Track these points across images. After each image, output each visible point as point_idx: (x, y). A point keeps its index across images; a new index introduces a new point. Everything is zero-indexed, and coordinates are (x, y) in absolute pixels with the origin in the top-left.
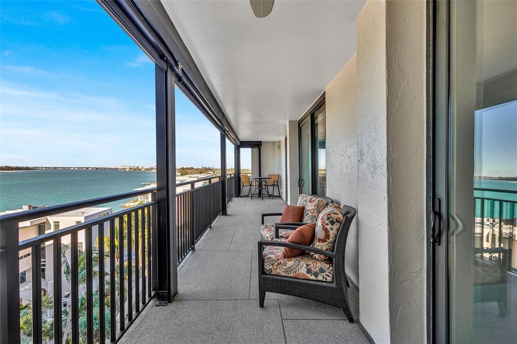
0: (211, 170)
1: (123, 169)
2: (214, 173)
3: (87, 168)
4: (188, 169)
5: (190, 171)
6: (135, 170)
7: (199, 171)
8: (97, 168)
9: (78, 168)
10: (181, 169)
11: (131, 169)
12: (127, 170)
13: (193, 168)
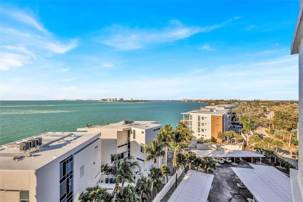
0: (237, 101)
1: (184, 101)
2: (239, 103)
3: (168, 101)
4: (220, 101)
5: (221, 102)
6: (190, 101)
7: (228, 102)
8: (172, 101)
9: (165, 101)
10: (216, 101)
11: (187, 101)
12: (186, 101)
13: (223, 100)
